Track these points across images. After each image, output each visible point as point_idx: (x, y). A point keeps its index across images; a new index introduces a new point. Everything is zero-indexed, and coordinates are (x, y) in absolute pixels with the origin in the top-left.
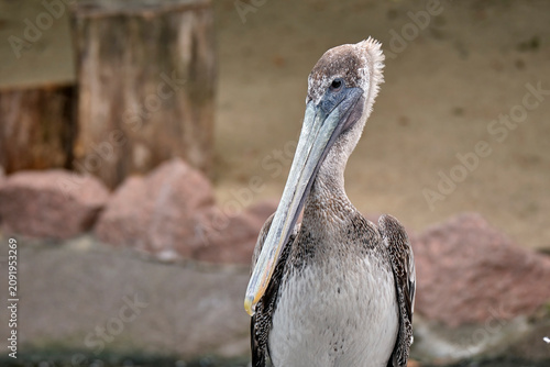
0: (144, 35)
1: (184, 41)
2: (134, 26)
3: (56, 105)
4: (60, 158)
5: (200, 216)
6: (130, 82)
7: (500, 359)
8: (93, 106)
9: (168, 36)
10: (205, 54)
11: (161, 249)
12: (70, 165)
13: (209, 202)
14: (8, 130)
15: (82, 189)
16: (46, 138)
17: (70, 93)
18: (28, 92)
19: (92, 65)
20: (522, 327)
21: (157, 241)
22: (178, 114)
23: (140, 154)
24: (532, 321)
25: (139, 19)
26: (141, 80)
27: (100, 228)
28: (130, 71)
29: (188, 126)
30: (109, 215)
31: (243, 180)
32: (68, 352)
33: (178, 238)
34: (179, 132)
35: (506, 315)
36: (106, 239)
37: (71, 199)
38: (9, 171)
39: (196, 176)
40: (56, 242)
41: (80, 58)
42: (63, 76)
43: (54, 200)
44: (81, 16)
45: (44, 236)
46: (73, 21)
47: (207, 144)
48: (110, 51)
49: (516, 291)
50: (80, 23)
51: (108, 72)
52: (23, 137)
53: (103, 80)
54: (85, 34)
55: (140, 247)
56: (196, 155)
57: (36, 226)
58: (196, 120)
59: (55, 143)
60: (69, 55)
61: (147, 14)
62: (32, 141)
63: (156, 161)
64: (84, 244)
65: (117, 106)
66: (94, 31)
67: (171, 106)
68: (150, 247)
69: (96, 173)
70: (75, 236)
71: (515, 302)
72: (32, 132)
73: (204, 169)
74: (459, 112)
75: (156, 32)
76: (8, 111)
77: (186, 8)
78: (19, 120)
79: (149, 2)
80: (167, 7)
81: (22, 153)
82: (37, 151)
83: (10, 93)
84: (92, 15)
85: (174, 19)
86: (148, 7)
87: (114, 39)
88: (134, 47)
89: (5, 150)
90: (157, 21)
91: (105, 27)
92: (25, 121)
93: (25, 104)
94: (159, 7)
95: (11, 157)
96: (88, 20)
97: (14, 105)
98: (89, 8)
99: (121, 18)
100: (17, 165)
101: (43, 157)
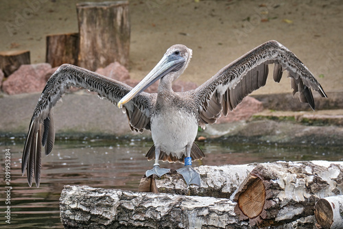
0: (103, 16)
1: (119, 18)
2: (100, 12)
3: (71, 41)
4: (73, 61)
6: (98, 33)
7: (235, 136)
8: (85, 42)
9: (113, 16)
10: (126, 22)
12: (76, 64)
13: (128, 77)
14: (53, 51)
16: (67, 54)
17: (76, 37)
18: (61, 36)
19: (84, 26)
20: (243, 124)
22: (116, 45)
23: (102, 60)
24: (247, 122)
25: (102, 9)
26: (102, 32)
28: (99, 29)
29: (120, 49)
31: (140, 69)
32: (75, 133)
34: (117, 52)
35: (237, 119)
38: (54, 66)
39: (123, 68)
40: (71, 92)
41: (80, 24)
42: (74, 31)
44: (80, 8)
46: (78, 11)
47: (127, 56)
48: (91, 21)
49: (241, 110)
50: (80, 11)
51: (90, 29)
52: (59, 53)
53: (88, 32)
54: (82, 15)
56: (123, 60)
58: (123, 47)
59: (71, 55)
60: (77, 22)
61: (105, 8)
62: (62, 55)
63: (108, 63)
64: (81, 93)
65: (94, 42)
66: (85, 13)
67: (114, 42)
70: (78, 91)
71: (241, 115)
72: (62, 51)
73: (125, 65)
74: (220, 44)
75: (108, 15)
76: (54, 43)
77: (120, 5)
78: (57, 47)
79: (105, 3)
80: (112, 5)
81: (59, 59)
82: (64, 58)
83: (54, 37)
84: (85, 7)
85: (115, 9)
86: (105, 5)
87: (93, 17)
88: (100, 19)
89: (52, 58)
90: (108, 10)
91: (89, 12)
92: (60, 48)
93: (59, 41)
94: (109, 5)
95: (54, 61)
96: (83, 10)
97: (56, 41)
98: (83, 6)
99: (95, 9)
100: (56, 63)
101: (66, 61)
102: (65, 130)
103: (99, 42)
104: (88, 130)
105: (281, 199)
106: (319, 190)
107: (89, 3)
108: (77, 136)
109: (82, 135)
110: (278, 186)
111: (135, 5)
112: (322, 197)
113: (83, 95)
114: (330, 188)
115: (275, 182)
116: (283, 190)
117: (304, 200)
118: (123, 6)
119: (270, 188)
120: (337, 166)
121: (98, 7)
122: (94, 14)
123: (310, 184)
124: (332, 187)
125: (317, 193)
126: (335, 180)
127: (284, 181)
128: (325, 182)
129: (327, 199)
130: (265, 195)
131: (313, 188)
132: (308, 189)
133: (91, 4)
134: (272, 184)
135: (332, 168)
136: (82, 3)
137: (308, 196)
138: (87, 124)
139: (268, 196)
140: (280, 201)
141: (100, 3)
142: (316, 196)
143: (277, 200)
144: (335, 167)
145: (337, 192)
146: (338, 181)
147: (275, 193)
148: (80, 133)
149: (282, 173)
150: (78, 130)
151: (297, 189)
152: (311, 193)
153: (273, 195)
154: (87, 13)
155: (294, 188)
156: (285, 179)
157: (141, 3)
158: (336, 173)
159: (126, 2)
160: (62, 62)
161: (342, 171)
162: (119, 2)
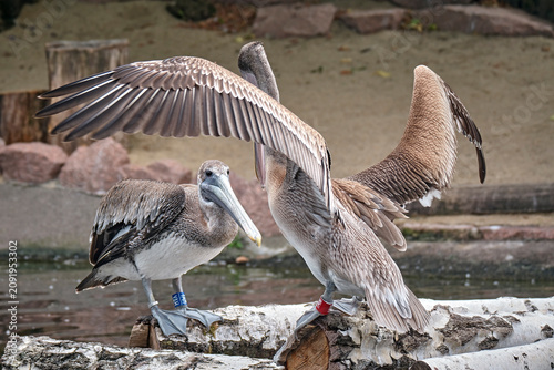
0: (89, 63)
1: (113, 66)
2: (83, 57)
3: (36, 103)
4: (39, 135)
5: (120, 170)
7: (295, 256)
9: (103, 63)
11: (97, 190)
12: (45, 140)
13: (127, 161)
14: (9, 118)
15: (52, 153)
16: (31, 122)
18: (21, 95)
19: (58, 80)
21: (95, 185)
25: (86, 52)
27: (61, 175)
30: (66, 169)
31: (146, 148)
32: (40, 250)
33: (107, 182)
36: (65, 183)
37: (45, 158)
38: (9, 142)
39: (118, 146)
40: (36, 184)
41: (51, 75)
42: (42, 86)
43: (35, 160)
44: (52, 50)
45: (29, 181)
46: (47, 53)
48: (70, 71)
50: (51, 55)
52: (17, 122)
54: (54, 62)
55: (85, 188)
57: (23, 175)
59: (37, 125)
60: (46, 73)
61: (91, 50)
62: (23, 125)
64: (52, 185)
66: (59, 59)
68: (90, 188)
69: (59, 144)
70: (47, 181)
72: (23, 119)
73: (122, 142)
75: (96, 61)
76: (9, 106)
77: (115, 47)
78: (15, 112)
79: (92, 42)
80: (103, 46)
81: (17, 132)
82: (25, 130)
83: (10, 95)
84: (59, 49)
85: (107, 53)
86: (91, 46)
87: (71, 65)
88: (82, 69)
89: (6, 129)
90: (96, 55)
91: (65, 57)
92: (19, 113)
93: (19, 102)
94: (98, 45)
95: (10, 135)
96: (56, 53)
97: (13, 103)
98: (56, 46)
99: (75, 52)
100: (13, 138)
101: (29, 135)
102: (25, 244)
104: (61, 245)
105: (355, 361)
106: (415, 346)
107: (65, 42)
108: (44, 254)
109: (51, 253)
110: (350, 339)
111: (141, 45)
112: (421, 359)
113: (55, 189)
114: (433, 344)
115: (344, 333)
116: (358, 346)
117: (391, 363)
118: (120, 47)
119: (337, 343)
120: (446, 308)
121: (80, 49)
122: (74, 61)
123: (401, 337)
124: (437, 342)
125: (412, 351)
126: (442, 331)
127: (359, 332)
128: (426, 335)
129: (427, 361)
130: (329, 354)
131: (405, 343)
132: (398, 345)
133: (69, 44)
134: (340, 337)
135: (437, 312)
136: (56, 42)
137: (398, 356)
138: (60, 235)
139: (334, 357)
140: (353, 364)
141: (83, 43)
142: (410, 356)
143: (348, 362)
144: (442, 310)
145: (444, 351)
146: (445, 333)
147: (345, 351)
148: (48, 249)
149: (357, 320)
150: (46, 245)
151: (380, 345)
152: (404, 352)
153: (342, 355)
154: (62, 59)
155: (376, 343)
156: (362, 328)
157: (151, 42)
158: (443, 321)
159: (126, 41)
160: (22, 135)
161: (453, 317)
162: (115, 42)
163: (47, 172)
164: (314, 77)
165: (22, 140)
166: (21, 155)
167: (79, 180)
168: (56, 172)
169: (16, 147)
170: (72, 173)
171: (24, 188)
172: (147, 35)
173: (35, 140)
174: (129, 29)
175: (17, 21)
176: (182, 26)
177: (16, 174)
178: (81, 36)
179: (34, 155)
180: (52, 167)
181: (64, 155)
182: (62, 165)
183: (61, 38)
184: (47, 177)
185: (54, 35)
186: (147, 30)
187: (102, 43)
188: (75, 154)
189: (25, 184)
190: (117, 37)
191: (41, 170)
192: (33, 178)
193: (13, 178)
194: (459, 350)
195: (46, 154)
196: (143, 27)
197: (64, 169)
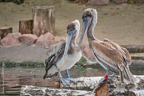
0: (44, 12)
1: (50, 13)
2: (42, 11)
3: (30, 23)
4: (30, 32)
5: (52, 41)
6: (41, 20)
8: (36, 23)
9: (47, 12)
10: (53, 15)
12: (32, 33)
13: (54, 39)
14: (22, 27)
15: (34, 37)
16: (28, 29)
17: (32, 21)
18: (25, 21)
19: (35, 17)
21: (45, 45)
22: (49, 25)
23: (43, 31)
25: (43, 10)
26: (43, 19)
27: (36, 43)
28: (41, 18)
29: (51, 27)
31: (59, 35)
33: (49, 44)
34: (49, 28)
36: (37, 45)
37: (32, 38)
38: (22, 34)
39: (52, 35)
40: (30, 45)
41: (33, 16)
42: (31, 19)
43: (30, 39)
44: (34, 9)
45: (28, 44)
46: (32, 10)
47: (54, 30)
48: (38, 15)
50: (34, 10)
51: (38, 18)
52: (25, 28)
53: (37, 19)
54: (34, 12)
55: (43, 46)
56: (52, 31)
57: (26, 43)
58: (52, 26)
59: (30, 29)
60: (32, 15)
61: (44, 9)
62: (26, 29)
63: (45, 32)
64: (34, 45)
65: (39, 24)
66: (36, 11)
67: (48, 23)
68: (44, 46)
69: (36, 34)
72: (26, 28)
73: (53, 34)
75: (46, 12)
76: (22, 24)
77: (50, 8)
78: (24, 26)
79: (45, 7)
80: (47, 8)
81: (24, 31)
82: (27, 31)
83: (23, 21)
84: (36, 9)
85: (48, 10)
86: (44, 8)
87: (39, 13)
88: (42, 14)
89: (22, 30)
90: (46, 10)
91: (37, 11)
92: (25, 26)
93: (25, 23)
94: (46, 8)
95: (22, 32)
96: (35, 10)
97: (23, 23)
98: (35, 8)
99: (40, 10)
100: (23, 33)
101: (28, 32)
102: (27, 61)
103: (42, 24)
104: (36, 61)
106: (131, 88)
107: (37, 7)
108: (32, 64)
109: (34, 63)
110: (113, 86)
111: (58, 8)
112: (132, 91)
113: (35, 46)
114: (136, 87)
115: (112, 84)
116: (115, 88)
117: (124, 92)
118: (52, 8)
119: (110, 87)
120: (139, 77)
121: (41, 9)
123: (127, 85)
124: (137, 87)
125: (130, 89)
126: (138, 83)
127: (116, 84)
128: (134, 85)
129: (134, 92)
130: (108, 90)
131: (128, 87)
132: (126, 87)
133: (38, 7)
135: (137, 78)
136: (35, 7)
137: (126, 90)
138: (36, 59)
139: (109, 91)
140: (114, 92)
141: (42, 7)
142: (130, 90)
143: (113, 92)
145: (139, 89)
146: (139, 84)
148: (33, 63)
149: (115, 81)
150: (32, 61)
151: (121, 88)
152: (128, 89)
153: (111, 90)
155: (120, 87)
156: (116, 83)
157: (60, 7)
158: (138, 81)
159: (54, 7)
160: (26, 32)
161: (141, 80)
162: (50, 7)
163: (33, 42)
164: (104, 16)
165: (26, 33)
166: (26, 37)
167: (41, 44)
168: (35, 42)
169: (24, 35)
170: (39, 42)
171: (26, 46)
172: (59, 5)
173: (29, 33)
174: (54, 3)
175: (24, 1)
176: (68, 2)
177: (24, 42)
178: (42, 5)
179: (29, 37)
180: (34, 40)
181: (37, 37)
182: (37, 40)
183: (36, 6)
184: (32, 43)
185: (34, 5)
186: (59, 3)
187: (47, 7)
188: (40, 37)
189: (27, 45)
190: (51, 5)
191: (31, 41)
192: (29, 43)
193: (24, 43)
194: (143, 89)
195: (32, 37)
196: (58, 3)
197: (37, 41)
